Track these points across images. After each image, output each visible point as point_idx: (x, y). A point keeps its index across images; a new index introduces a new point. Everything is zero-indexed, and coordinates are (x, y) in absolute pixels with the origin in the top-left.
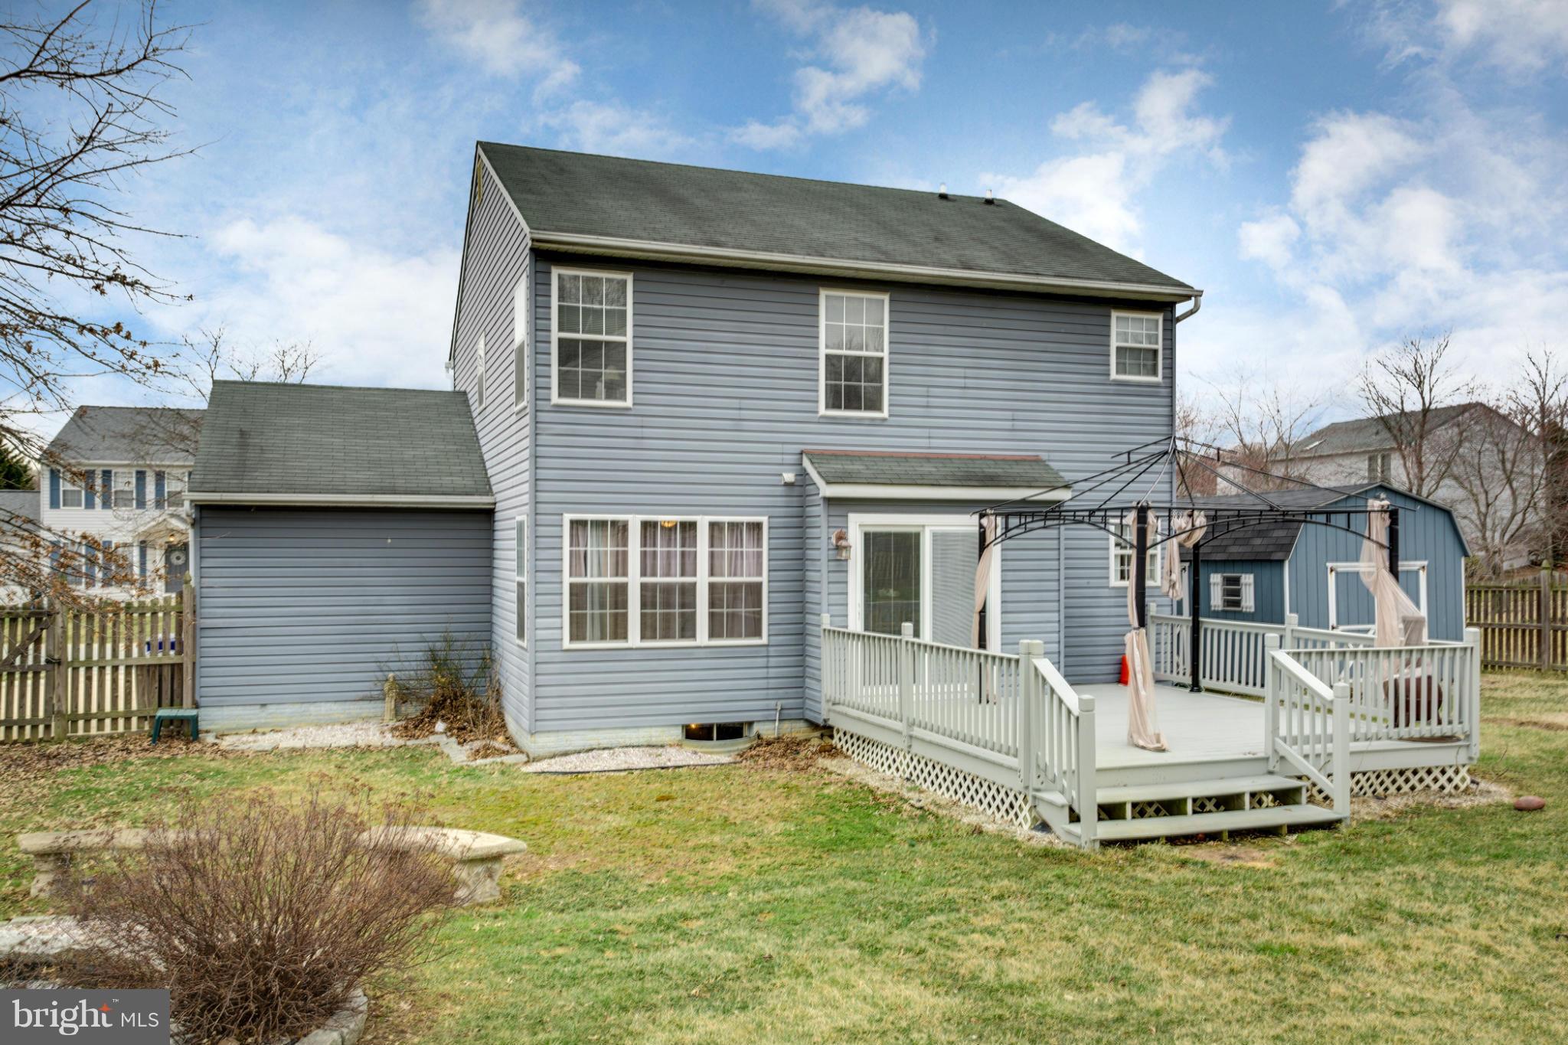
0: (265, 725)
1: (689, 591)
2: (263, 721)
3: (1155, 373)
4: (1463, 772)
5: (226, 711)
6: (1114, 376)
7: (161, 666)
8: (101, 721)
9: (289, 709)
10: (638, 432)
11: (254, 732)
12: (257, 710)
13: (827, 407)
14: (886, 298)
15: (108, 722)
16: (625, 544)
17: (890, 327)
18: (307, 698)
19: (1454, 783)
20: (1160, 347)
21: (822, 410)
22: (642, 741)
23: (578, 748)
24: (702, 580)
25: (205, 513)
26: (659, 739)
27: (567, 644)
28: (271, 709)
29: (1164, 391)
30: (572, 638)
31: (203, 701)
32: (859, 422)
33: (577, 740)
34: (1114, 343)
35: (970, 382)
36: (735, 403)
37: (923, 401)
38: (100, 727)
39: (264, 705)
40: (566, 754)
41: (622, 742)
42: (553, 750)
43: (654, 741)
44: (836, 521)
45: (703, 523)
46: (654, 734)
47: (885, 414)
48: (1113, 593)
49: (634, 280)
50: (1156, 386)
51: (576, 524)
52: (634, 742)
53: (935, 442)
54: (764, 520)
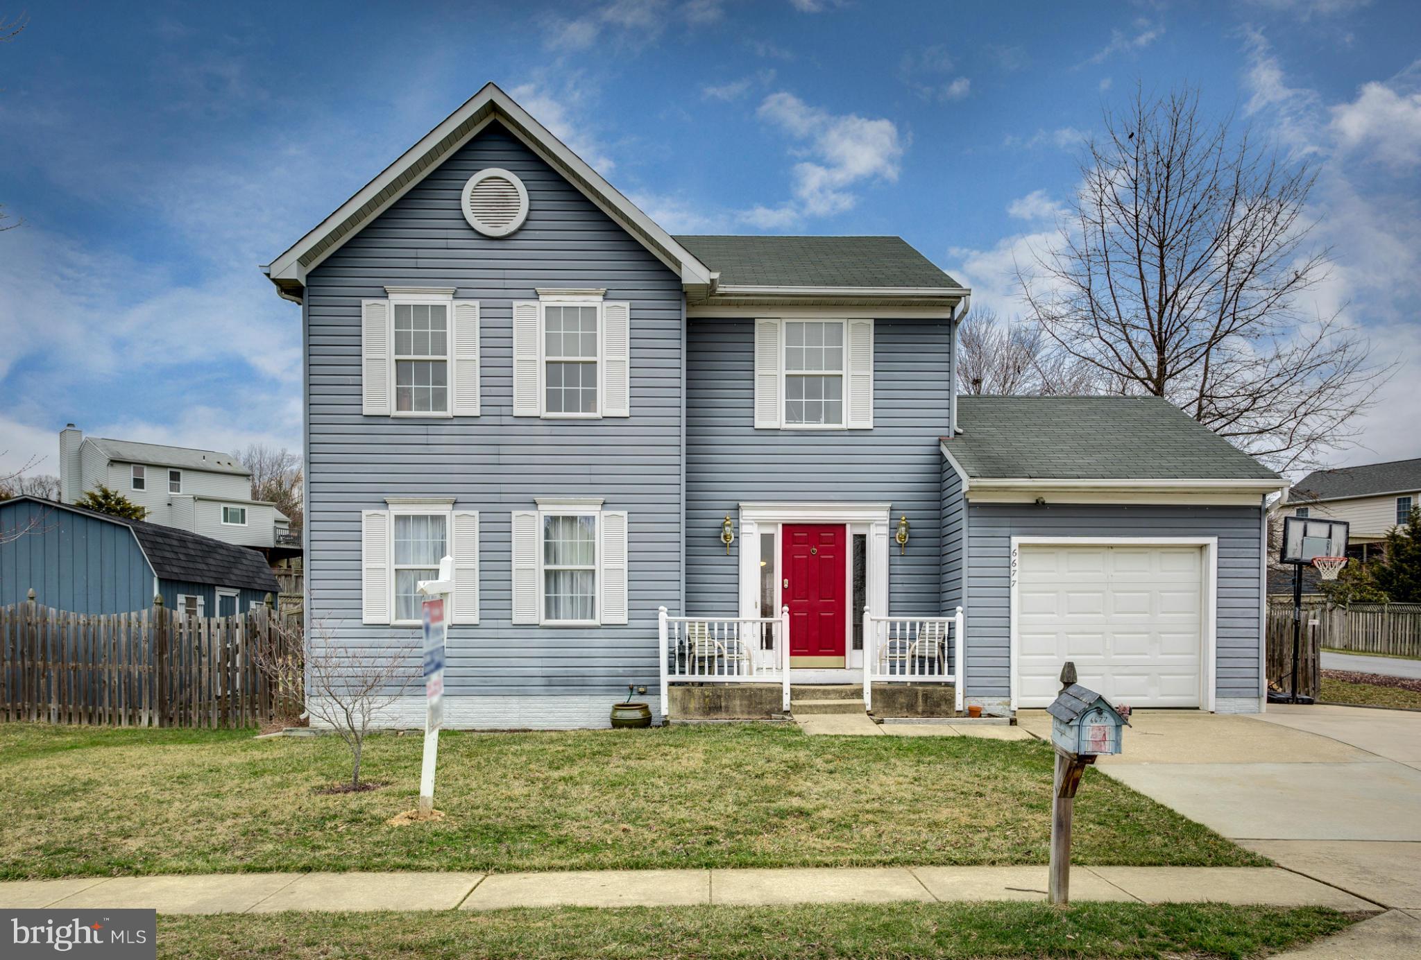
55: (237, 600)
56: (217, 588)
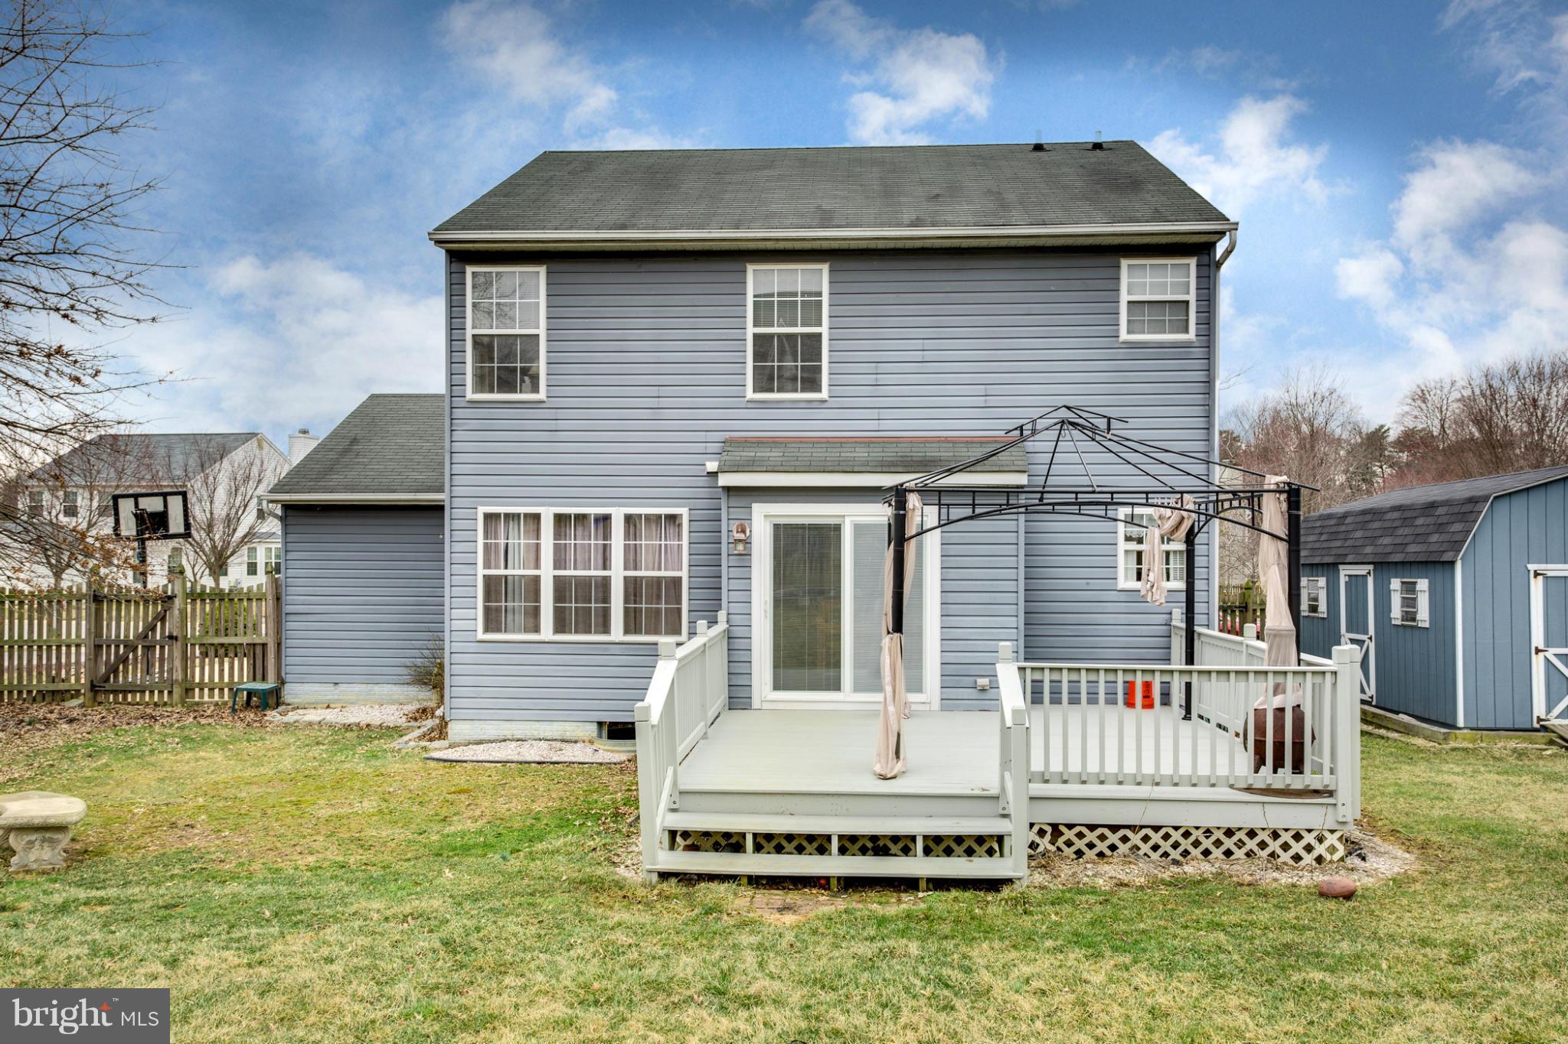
0: (338, 701)
1: (605, 584)
2: (336, 697)
3: (1186, 331)
4: (1332, 839)
5: (307, 687)
6: (1124, 336)
7: (254, 645)
8: (211, 690)
9: (357, 688)
10: (552, 425)
11: (328, 707)
12: (331, 687)
13: (754, 391)
14: (825, 268)
15: (216, 691)
16: (538, 537)
17: (830, 299)
18: (372, 679)
19: (1315, 854)
20: (1192, 297)
21: (750, 394)
22: (556, 735)
23: (492, 738)
24: (617, 574)
25: (289, 513)
26: (574, 734)
27: (481, 635)
28: (342, 687)
29: (1198, 352)
30: (487, 630)
31: (288, 678)
32: (794, 405)
33: (491, 730)
34: (1125, 297)
35: (929, 356)
36: (653, 391)
37: (870, 379)
38: (211, 696)
39: (336, 684)
40: (480, 742)
41: (536, 734)
42: (467, 738)
43: (568, 735)
44: (736, 513)
45: (618, 515)
46: (568, 728)
47: (824, 394)
48: (1122, 597)
49: (548, 273)
50: (1187, 345)
51: (489, 518)
52: (548, 735)
53: (885, 424)
54: (683, 511)
55: (1370, 580)
56: (1341, 567)
